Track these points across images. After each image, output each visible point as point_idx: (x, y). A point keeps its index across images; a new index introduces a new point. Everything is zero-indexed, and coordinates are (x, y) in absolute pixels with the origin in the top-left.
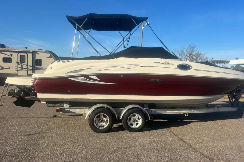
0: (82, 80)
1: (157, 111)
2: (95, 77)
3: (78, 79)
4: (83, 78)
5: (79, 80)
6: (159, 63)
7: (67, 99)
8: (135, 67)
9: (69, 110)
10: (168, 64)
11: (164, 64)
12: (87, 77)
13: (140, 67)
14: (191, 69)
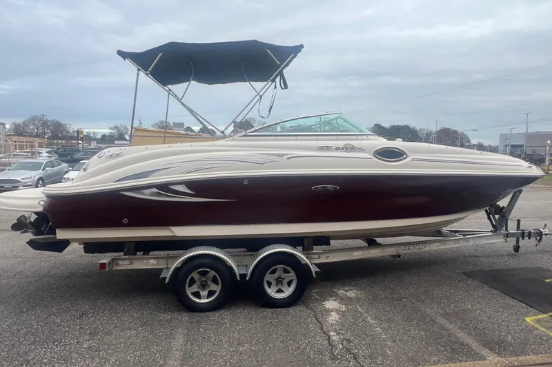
0: (152, 194)
3: (141, 194)
4: (155, 190)
5: (146, 195)
8: (275, 158)
10: (353, 148)
11: (343, 149)
12: (164, 187)
13: (288, 159)
14: (406, 158)
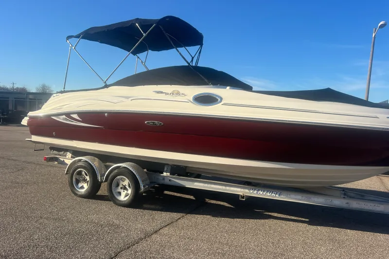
0: (64, 119)
1: (174, 180)
2: (75, 116)
3: (59, 118)
4: (64, 116)
5: (61, 119)
6: (162, 92)
7: (58, 145)
8: (124, 99)
9: (64, 161)
10: (178, 94)
11: (170, 94)
12: (68, 115)
13: (131, 100)
14: (221, 101)
